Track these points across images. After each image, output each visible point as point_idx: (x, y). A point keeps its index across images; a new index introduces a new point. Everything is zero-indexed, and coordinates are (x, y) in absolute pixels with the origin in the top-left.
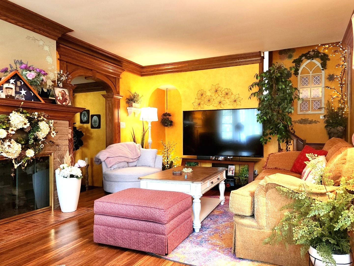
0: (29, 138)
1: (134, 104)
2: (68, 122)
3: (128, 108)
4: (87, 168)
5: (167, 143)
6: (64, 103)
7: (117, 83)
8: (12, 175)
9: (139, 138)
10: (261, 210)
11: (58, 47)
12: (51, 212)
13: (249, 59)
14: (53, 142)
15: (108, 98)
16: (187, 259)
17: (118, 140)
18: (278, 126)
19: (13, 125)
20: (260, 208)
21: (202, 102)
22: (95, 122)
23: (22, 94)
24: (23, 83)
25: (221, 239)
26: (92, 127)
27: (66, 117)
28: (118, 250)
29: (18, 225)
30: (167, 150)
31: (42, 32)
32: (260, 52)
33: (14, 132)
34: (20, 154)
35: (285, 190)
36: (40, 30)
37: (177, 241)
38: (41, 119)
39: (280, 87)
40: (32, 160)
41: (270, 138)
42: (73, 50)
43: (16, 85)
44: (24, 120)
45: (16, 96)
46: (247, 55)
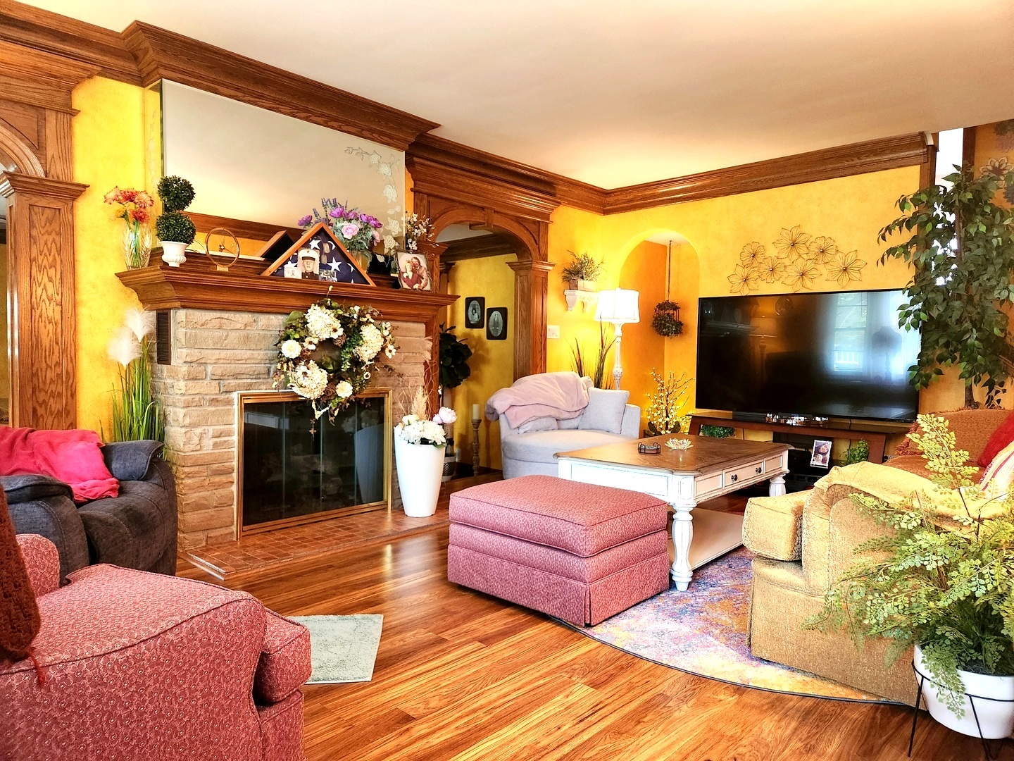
0: (343, 359)
1: (580, 282)
2: (423, 327)
3: (567, 292)
4: (477, 428)
5: (667, 377)
6: (416, 286)
7: (541, 234)
8: (312, 431)
9: (591, 364)
10: (814, 549)
11: (409, 164)
12: (387, 514)
13: (891, 156)
14: (391, 369)
15: (520, 269)
16: (633, 641)
17: (541, 366)
18: (965, 338)
19: (313, 333)
20: (814, 544)
21: (755, 275)
22: (496, 324)
23: (333, 269)
24: (334, 247)
25: (736, 612)
26: (490, 336)
27: (420, 314)
28: (492, 604)
29: (321, 531)
30: (667, 393)
31: (376, 136)
32: (922, 135)
33: (313, 347)
34: (326, 391)
35: (869, 502)
36: (372, 131)
37: (620, 602)
38: (365, 320)
39: (972, 231)
40: (348, 404)
41: (939, 372)
42: (443, 167)
43: (322, 252)
44: (332, 323)
45: (320, 274)
46: (883, 145)
